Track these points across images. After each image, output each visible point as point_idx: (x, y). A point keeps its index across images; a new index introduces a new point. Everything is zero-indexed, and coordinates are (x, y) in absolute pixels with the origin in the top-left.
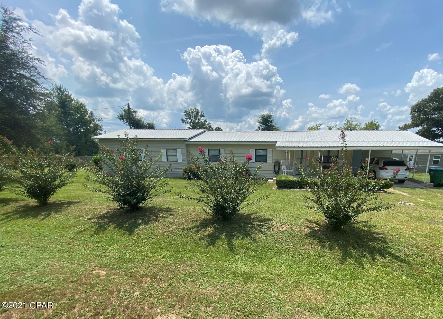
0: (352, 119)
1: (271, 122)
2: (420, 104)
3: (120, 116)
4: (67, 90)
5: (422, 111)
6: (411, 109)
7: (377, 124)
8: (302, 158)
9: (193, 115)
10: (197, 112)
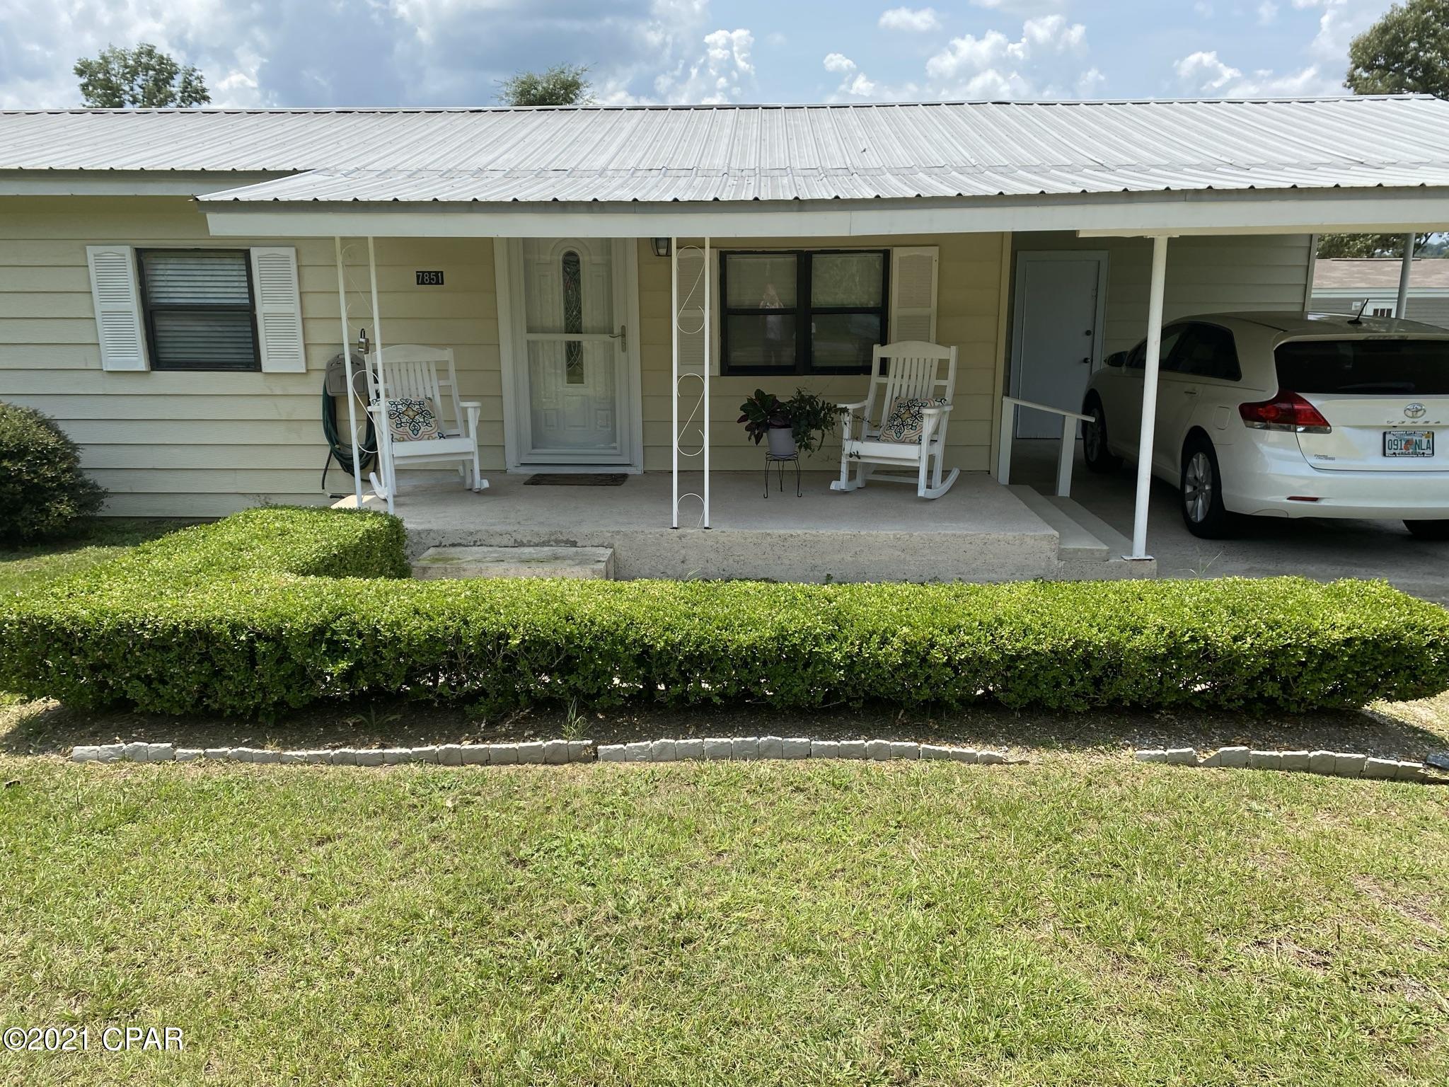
2: (1400, 23)
5: (1410, 63)
6: (1353, 55)
8: (579, 332)
9: (138, 90)
10: (159, 72)
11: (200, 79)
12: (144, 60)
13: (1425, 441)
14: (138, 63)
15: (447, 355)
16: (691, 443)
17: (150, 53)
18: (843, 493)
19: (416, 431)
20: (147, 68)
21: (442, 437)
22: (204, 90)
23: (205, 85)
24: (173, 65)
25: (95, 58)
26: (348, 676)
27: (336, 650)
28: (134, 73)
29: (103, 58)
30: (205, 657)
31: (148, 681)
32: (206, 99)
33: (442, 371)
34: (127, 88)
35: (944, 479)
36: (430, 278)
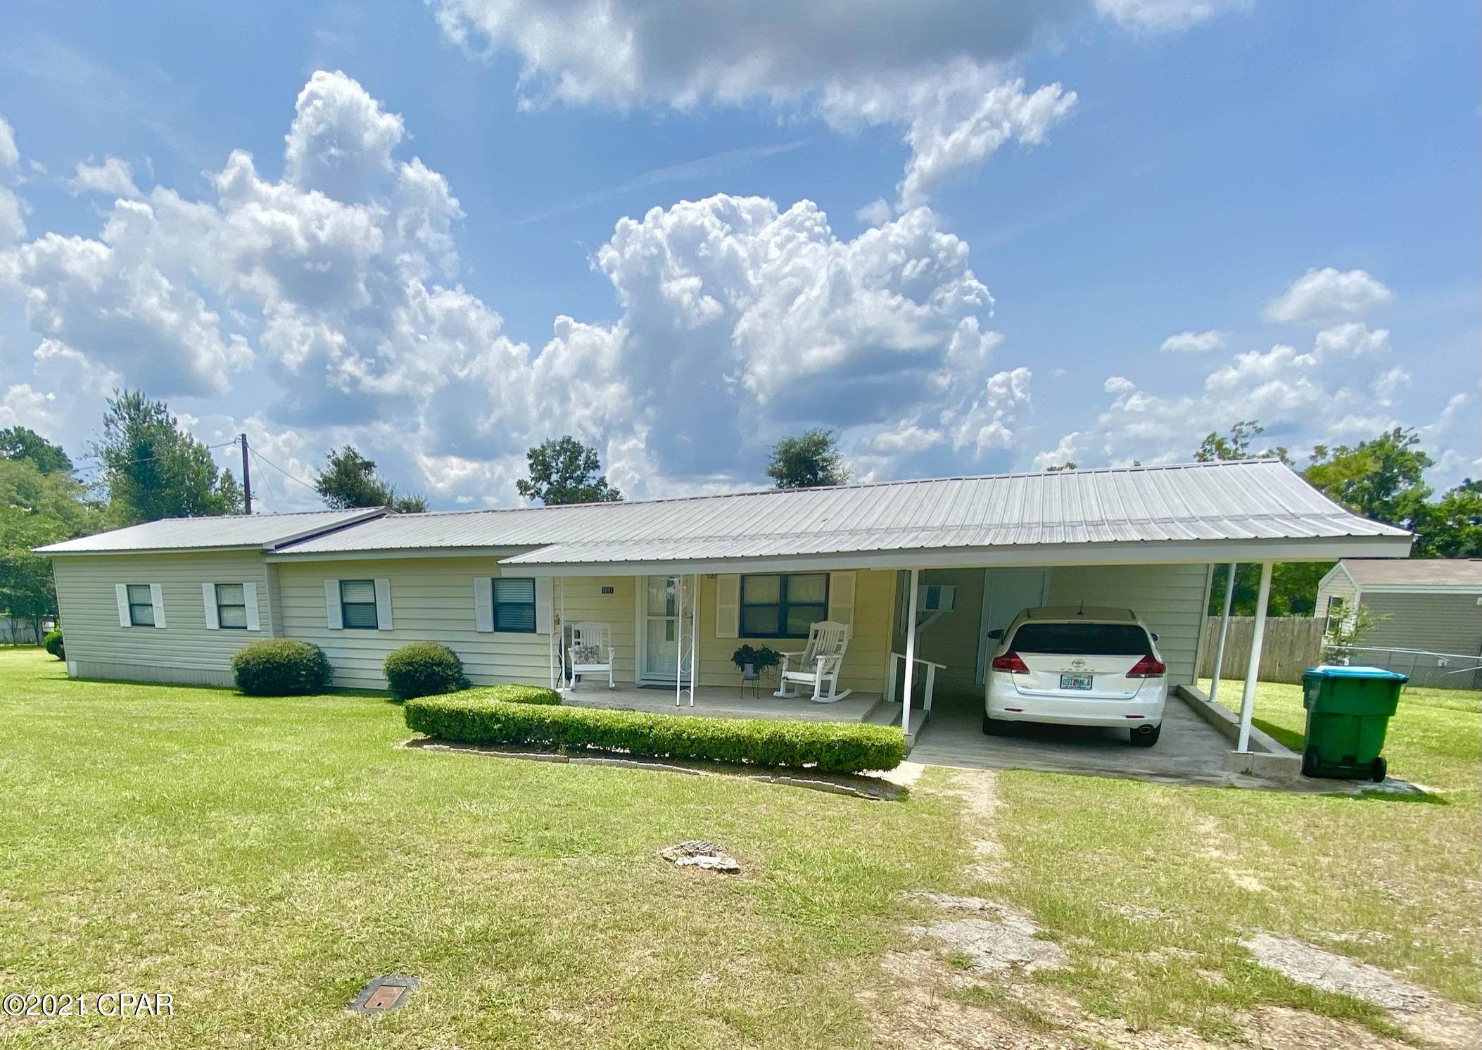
0: (1240, 431)
1: (823, 469)
3: (325, 482)
4: (162, 408)
7: (1413, 449)
8: (673, 615)
9: (560, 465)
10: (572, 453)
11: (595, 455)
12: (565, 446)
13: (1086, 680)
14: (561, 448)
15: (607, 626)
16: (686, 666)
17: (568, 441)
18: (782, 698)
19: (587, 660)
20: (566, 451)
21: (598, 663)
22: (597, 462)
23: (598, 458)
24: (581, 447)
25: (538, 447)
26: (500, 730)
27: (498, 720)
28: (559, 454)
29: (543, 447)
30: (461, 720)
31: (446, 727)
32: (598, 467)
33: (605, 634)
34: (554, 464)
35: (837, 693)
36: (608, 590)
